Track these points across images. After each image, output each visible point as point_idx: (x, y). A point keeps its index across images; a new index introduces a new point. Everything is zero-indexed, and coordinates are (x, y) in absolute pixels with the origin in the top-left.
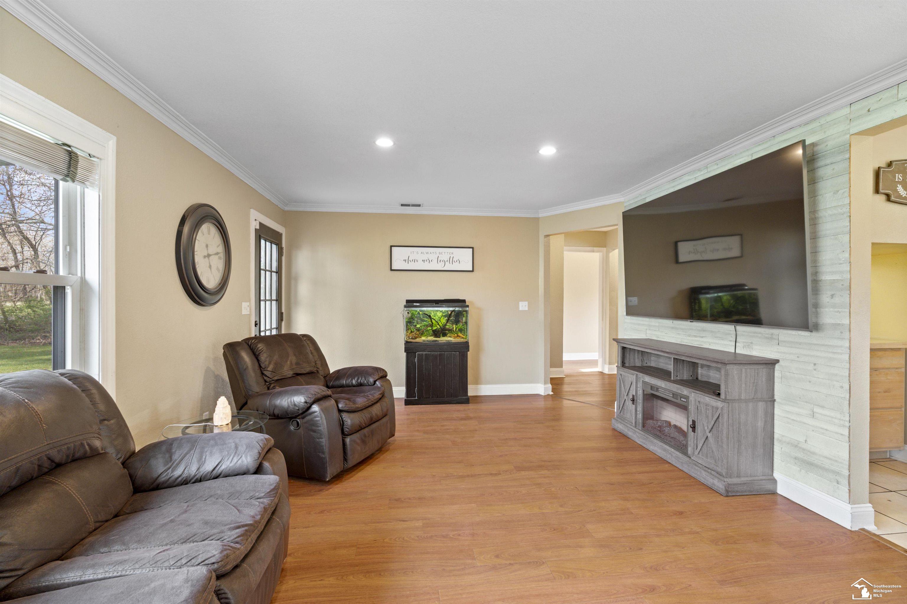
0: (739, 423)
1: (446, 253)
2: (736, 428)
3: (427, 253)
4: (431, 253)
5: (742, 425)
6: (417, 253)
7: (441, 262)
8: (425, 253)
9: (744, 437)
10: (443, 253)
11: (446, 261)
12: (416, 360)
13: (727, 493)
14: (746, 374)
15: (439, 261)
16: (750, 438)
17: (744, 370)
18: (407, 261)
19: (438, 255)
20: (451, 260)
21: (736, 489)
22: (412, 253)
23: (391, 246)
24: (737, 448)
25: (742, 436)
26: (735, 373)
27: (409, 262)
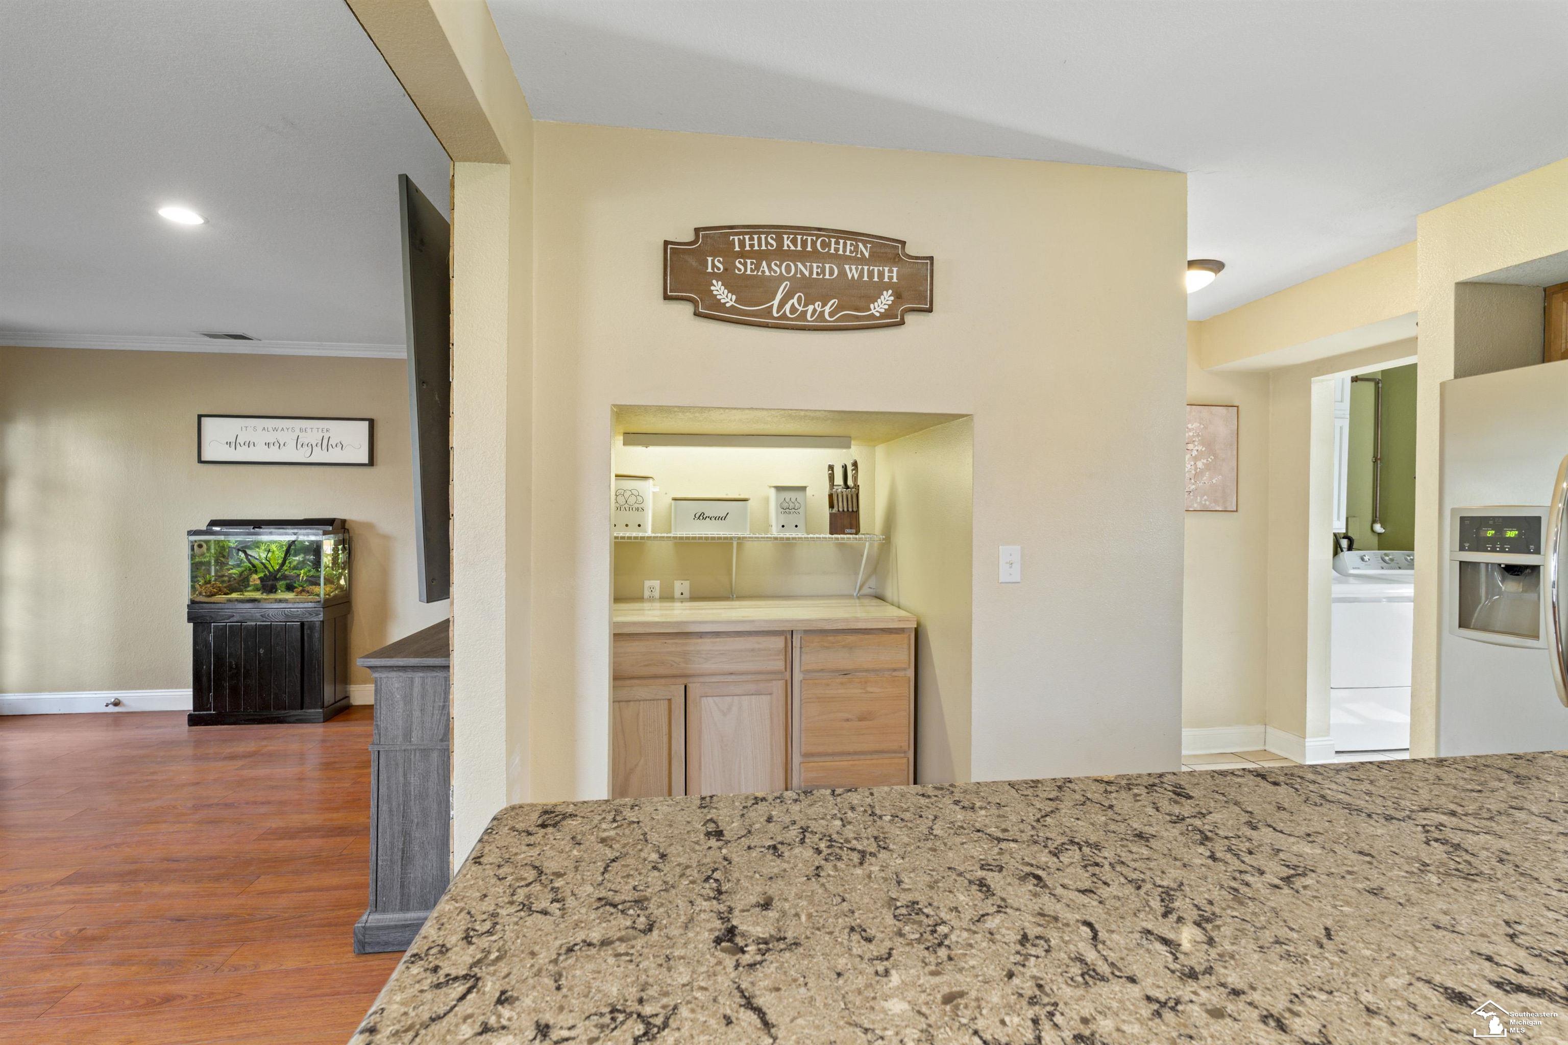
0: (406, 794)
1: (315, 430)
2: (399, 805)
3: (275, 429)
4: (283, 429)
5: (413, 798)
6: (255, 429)
7: (305, 447)
8: (270, 429)
9: (418, 824)
10: (309, 430)
11: (314, 445)
12: (211, 638)
13: (360, 948)
14: (423, 689)
15: (299, 446)
16: (434, 827)
17: (417, 681)
18: (234, 444)
19: (297, 432)
20: (326, 444)
21: (385, 938)
22: (244, 429)
23: (200, 417)
24: (401, 847)
25: (412, 821)
26: (396, 685)
27: (238, 446)
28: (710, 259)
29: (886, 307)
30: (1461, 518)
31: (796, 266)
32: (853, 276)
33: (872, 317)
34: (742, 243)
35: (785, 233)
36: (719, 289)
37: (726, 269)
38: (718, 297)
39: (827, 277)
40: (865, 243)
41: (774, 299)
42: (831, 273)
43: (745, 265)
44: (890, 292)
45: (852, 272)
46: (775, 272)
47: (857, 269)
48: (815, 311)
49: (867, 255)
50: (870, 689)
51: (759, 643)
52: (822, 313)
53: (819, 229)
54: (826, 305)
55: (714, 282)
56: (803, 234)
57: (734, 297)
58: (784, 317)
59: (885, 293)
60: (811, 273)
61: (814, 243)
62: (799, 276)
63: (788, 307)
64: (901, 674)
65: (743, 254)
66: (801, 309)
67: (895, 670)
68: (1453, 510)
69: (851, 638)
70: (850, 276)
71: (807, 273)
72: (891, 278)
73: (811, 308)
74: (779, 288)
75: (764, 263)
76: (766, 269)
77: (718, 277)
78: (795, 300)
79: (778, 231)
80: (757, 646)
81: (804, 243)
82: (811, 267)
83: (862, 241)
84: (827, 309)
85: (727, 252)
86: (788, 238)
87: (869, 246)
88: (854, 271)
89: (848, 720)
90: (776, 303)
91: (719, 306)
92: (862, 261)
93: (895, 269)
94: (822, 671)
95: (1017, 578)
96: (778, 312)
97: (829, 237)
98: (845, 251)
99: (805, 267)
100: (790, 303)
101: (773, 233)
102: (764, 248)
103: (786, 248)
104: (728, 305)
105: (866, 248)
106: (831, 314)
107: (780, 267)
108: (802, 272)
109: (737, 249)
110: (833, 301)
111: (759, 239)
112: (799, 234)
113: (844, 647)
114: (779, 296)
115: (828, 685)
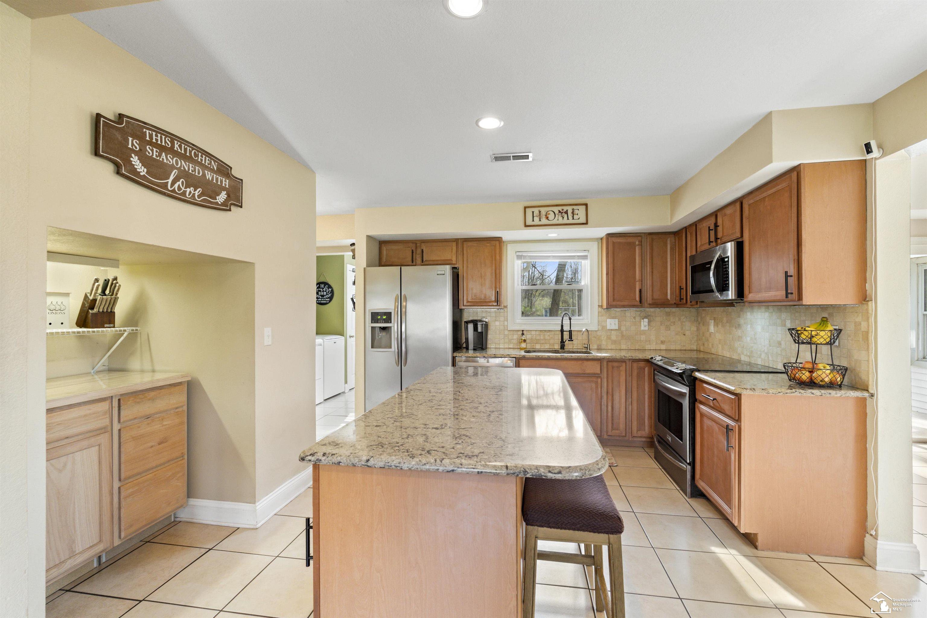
28: (130, 139)
29: (224, 200)
30: (372, 313)
31: (181, 162)
32: (209, 178)
33: (217, 203)
34: (151, 136)
35: (176, 140)
36: (135, 160)
37: (140, 150)
38: (135, 167)
39: (197, 174)
40: (215, 161)
41: (169, 179)
42: (199, 173)
43: (152, 151)
44: (225, 192)
45: (209, 176)
46: (170, 162)
47: (211, 175)
48: (190, 192)
49: (215, 168)
50: (165, 423)
51: (90, 409)
52: (194, 194)
53: (193, 145)
54: (196, 191)
55: (133, 155)
56: (185, 145)
57: (145, 170)
58: (174, 191)
59: (223, 192)
60: (189, 169)
61: (190, 152)
62: (182, 168)
63: (176, 186)
64: (181, 409)
65: (150, 143)
66: (183, 189)
67: (177, 408)
68: (369, 310)
69: (152, 394)
70: (208, 178)
71: (187, 169)
72: (225, 185)
73: (188, 190)
74: (172, 172)
75: (164, 154)
76: (164, 158)
77: (136, 153)
78: (180, 183)
79: (173, 137)
80: (88, 412)
81: (185, 150)
82: (189, 165)
83: (213, 160)
84: (197, 193)
85: (141, 137)
86: (177, 143)
87: (216, 164)
88: (209, 175)
89: (152, 447)
90: (170, 181)
91: (137, 174)
92: (212, 170)
93: (227, 181)
94: (135, 418)
95: (270, 343)
96: (171, 187)
97: (198, 151)
98: (205, 162)
99: (186, 164)
100: (178, 183)
101: (170, 137)
102: (163, 144)
103: (176, 149)
104: (142, 174)
105: (215, 164)
106: (199, 196)
107: (172, 159)
108: (184, 167)
109: (148, 138)
110: (199, 189)
111: (161, 138)
112: (184, 144)
113: (149, 400)
114: (172, 178)
115: (139, 427)
